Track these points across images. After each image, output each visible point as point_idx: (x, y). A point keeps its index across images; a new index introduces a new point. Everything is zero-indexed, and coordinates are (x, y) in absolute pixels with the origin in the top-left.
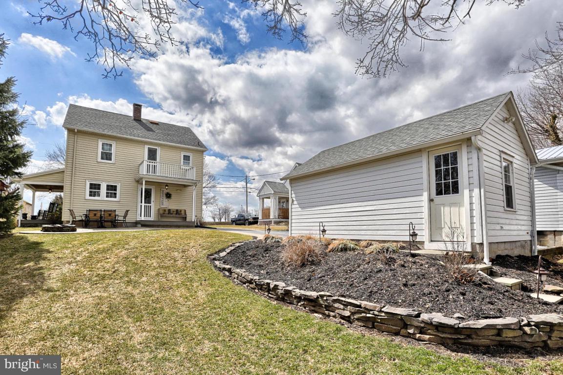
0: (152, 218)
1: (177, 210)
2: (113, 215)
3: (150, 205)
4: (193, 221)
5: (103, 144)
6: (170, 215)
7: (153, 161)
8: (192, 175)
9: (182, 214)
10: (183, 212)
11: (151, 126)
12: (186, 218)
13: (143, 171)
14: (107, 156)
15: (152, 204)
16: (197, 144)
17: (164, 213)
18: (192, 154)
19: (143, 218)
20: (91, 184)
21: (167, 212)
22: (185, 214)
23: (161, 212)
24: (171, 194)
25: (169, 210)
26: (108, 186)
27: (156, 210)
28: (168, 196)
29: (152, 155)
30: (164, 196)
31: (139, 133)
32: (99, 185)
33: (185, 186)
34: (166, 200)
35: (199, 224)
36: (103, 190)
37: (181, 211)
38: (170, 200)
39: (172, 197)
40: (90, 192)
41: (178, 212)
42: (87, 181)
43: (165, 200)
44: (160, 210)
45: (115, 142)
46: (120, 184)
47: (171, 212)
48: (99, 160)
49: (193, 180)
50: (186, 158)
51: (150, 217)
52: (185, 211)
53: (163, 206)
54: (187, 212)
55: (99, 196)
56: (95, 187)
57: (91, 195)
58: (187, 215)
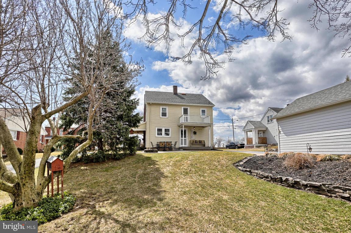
1: (200, 141)
2: (170, 144)
4: (210, 146)
5: (162, 108)
6: (196, 144)
7: (186, 115)
8: (207, 121)
10: (203, 142)
11: (183, 96)
12: (205, 145)
13: (182, 120)
14: (164, 114)
15: (187, 138)
16: (208, 103)
17: (193, 143)
18: (206, 109)
19: (184, 146)
20: (158, 129)
21: (195, 142)
22: (204, 143)
23: (192, 142)
25: (196, 141)
26: (165, 129)
27: (189, 141)
28: (195, 133)
29: (186, 111)
30: (193, 133)
31: (178, 101)
32: (161, 129)
33: (203, 127)
35: (212, 148)
36: (163, 132)
37: (202, 141)
38: (196, 135)
40: (158, 133)
41: (200, 142)
42: (156, 128)
43: (193, 135)
44: (191, 141)
45: (167, 107)
46: (171, 128)
48: (161, 117)
49: (209, 123)
50: (203, 112)
51: (187, 145)
52: (204, 141)
53: (192, 139)
54: (205, 142)
55: (161, 135)
56: (160, 130)
57: (158, 135)
58: (206, 144)
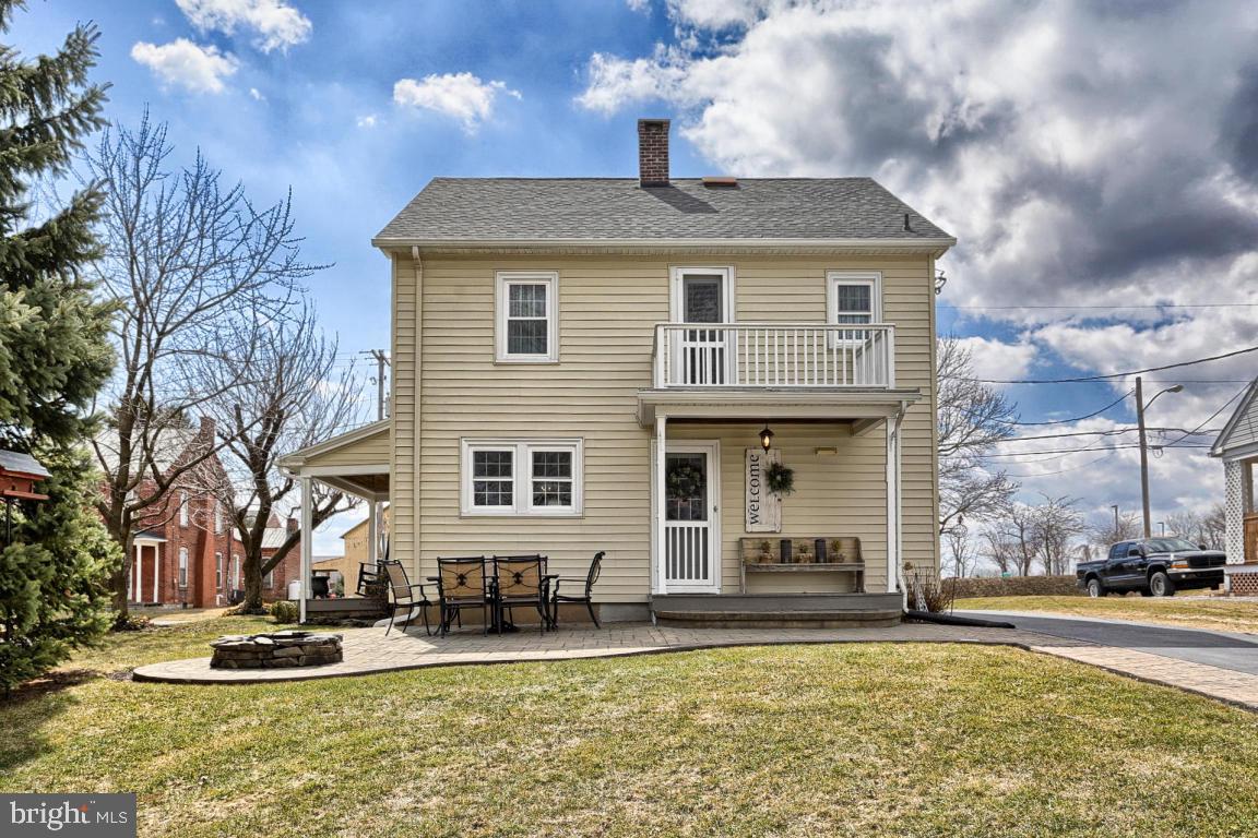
0: (712, 585)
1: (819, 542)
2: (531, 578)
3: (700, 524)
4: (892, 589)
5: (514, 289)
6: (785, 567)
7: (708, 326)
8: (882, 370)
9: (841, 559)
10: (846, 551)
11: (705, 195)
12: (860, 574)
13: (669, 372)
14: (528, 336)
15: (712, 522)
16: (900, 223)
17: (761, 559)
18: (877, 275)
20: (479, 456)
21: (775, 552)
22: (858, 558)
23: (751, 553)
24: (789, 472)
25: (785, 544)
26: (537, 457)
27: (733, 547)
28: (779, 479)
29: (703, 300)
30: (762, 480)
31: (658, 225)
32: (508, 456)
33: (850, 425)
34: (772, 499)
35: (922, 605)
36: (522, 476)
37: (836, 545)
38: (789, 499)
39: (795, 485)
40: (479, 486)
41: (823, 551)
42: (465, 444)
43: (767, 500)
44: (748, 545)
45: (554, 275)
46: (580, 445)
47: (794, 553)
48: (503, 355)
49: (883, 390)
50: (854, 299)
51: (705, 577)
52: (857, 542)
53: (756, 528)
54: (863, 547)
55: (508, 501)
56: (493, 465)
57: (479, 500)
58: (867, 564)
